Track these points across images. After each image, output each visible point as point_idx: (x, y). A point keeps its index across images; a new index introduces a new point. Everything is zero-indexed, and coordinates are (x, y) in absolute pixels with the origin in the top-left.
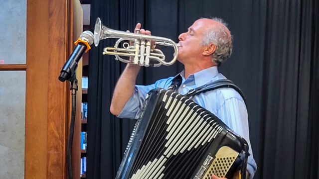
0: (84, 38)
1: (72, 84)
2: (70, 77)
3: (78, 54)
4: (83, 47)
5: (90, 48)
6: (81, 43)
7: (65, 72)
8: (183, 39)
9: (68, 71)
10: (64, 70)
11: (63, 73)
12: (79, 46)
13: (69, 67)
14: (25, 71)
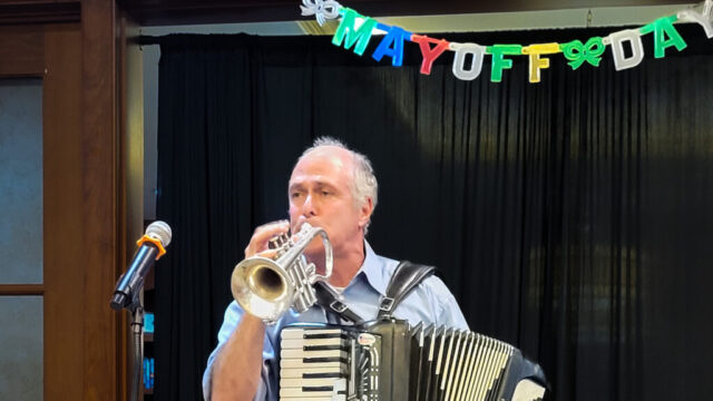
0: (153, 234)
1: (134, 314)
2: (131, 302)
3: (144, 262)
4: (152, 249)
5: (165, 251)
6: (149, 243)
7: (122, 293)
8: (315, 212)
9: (127, 292)
10: (120, 289)
11: (118, 296)
12: (145, 248)
13: (128, 284)
14: (41, 297)
